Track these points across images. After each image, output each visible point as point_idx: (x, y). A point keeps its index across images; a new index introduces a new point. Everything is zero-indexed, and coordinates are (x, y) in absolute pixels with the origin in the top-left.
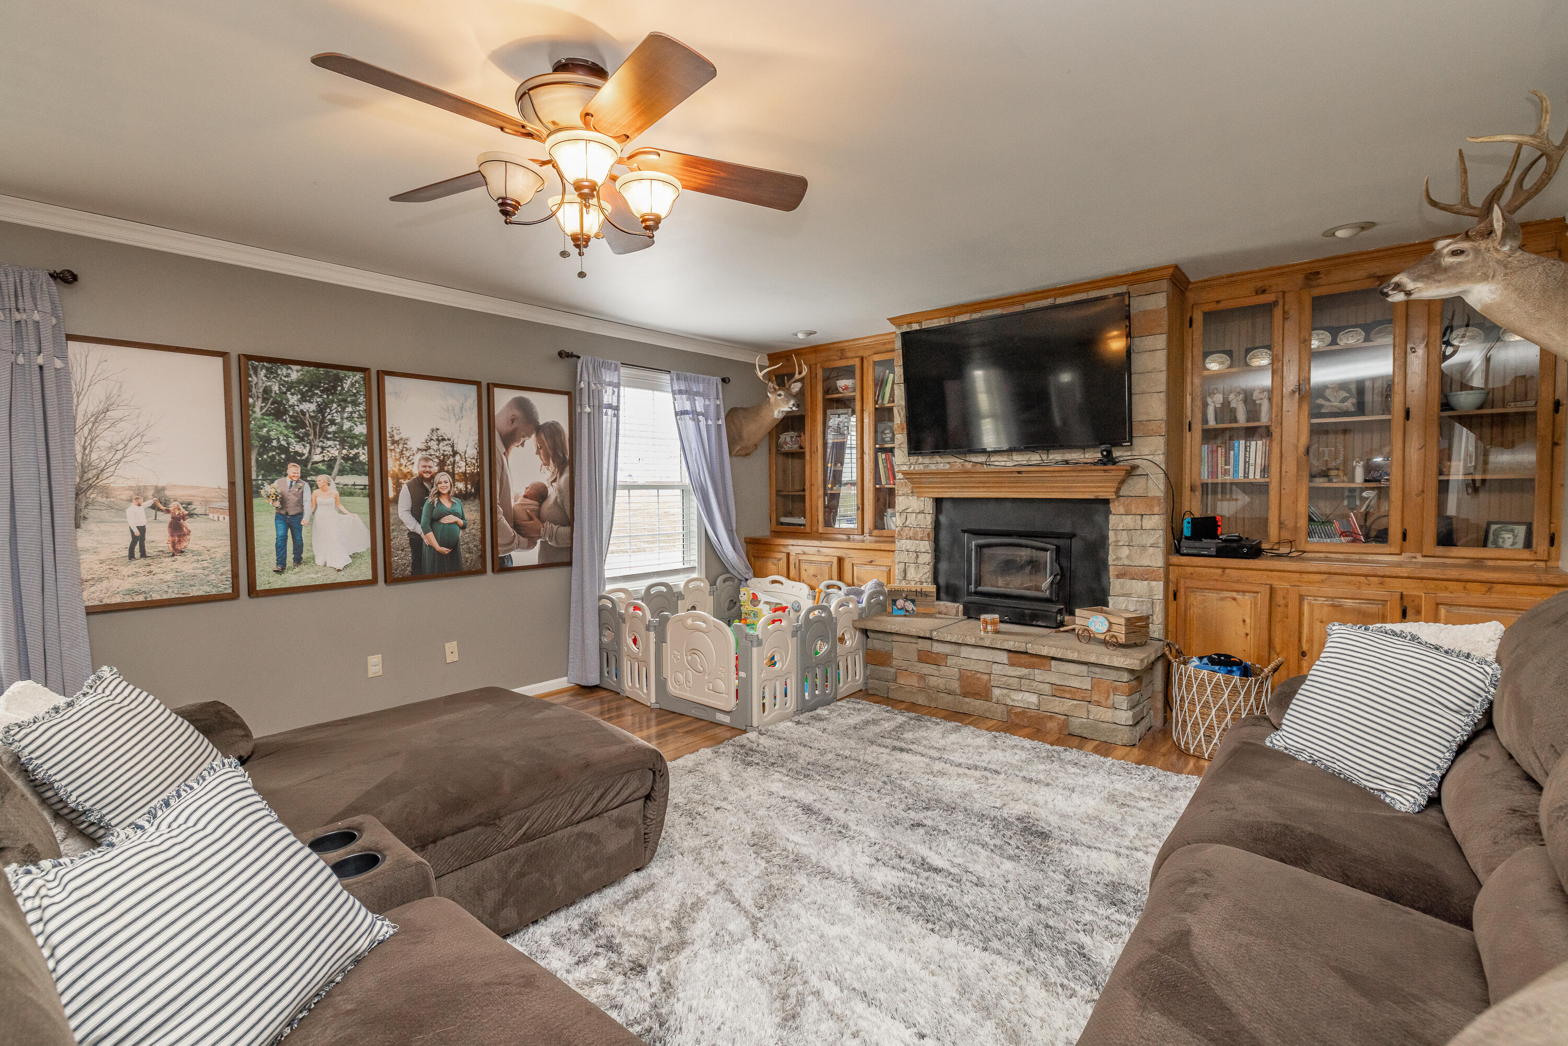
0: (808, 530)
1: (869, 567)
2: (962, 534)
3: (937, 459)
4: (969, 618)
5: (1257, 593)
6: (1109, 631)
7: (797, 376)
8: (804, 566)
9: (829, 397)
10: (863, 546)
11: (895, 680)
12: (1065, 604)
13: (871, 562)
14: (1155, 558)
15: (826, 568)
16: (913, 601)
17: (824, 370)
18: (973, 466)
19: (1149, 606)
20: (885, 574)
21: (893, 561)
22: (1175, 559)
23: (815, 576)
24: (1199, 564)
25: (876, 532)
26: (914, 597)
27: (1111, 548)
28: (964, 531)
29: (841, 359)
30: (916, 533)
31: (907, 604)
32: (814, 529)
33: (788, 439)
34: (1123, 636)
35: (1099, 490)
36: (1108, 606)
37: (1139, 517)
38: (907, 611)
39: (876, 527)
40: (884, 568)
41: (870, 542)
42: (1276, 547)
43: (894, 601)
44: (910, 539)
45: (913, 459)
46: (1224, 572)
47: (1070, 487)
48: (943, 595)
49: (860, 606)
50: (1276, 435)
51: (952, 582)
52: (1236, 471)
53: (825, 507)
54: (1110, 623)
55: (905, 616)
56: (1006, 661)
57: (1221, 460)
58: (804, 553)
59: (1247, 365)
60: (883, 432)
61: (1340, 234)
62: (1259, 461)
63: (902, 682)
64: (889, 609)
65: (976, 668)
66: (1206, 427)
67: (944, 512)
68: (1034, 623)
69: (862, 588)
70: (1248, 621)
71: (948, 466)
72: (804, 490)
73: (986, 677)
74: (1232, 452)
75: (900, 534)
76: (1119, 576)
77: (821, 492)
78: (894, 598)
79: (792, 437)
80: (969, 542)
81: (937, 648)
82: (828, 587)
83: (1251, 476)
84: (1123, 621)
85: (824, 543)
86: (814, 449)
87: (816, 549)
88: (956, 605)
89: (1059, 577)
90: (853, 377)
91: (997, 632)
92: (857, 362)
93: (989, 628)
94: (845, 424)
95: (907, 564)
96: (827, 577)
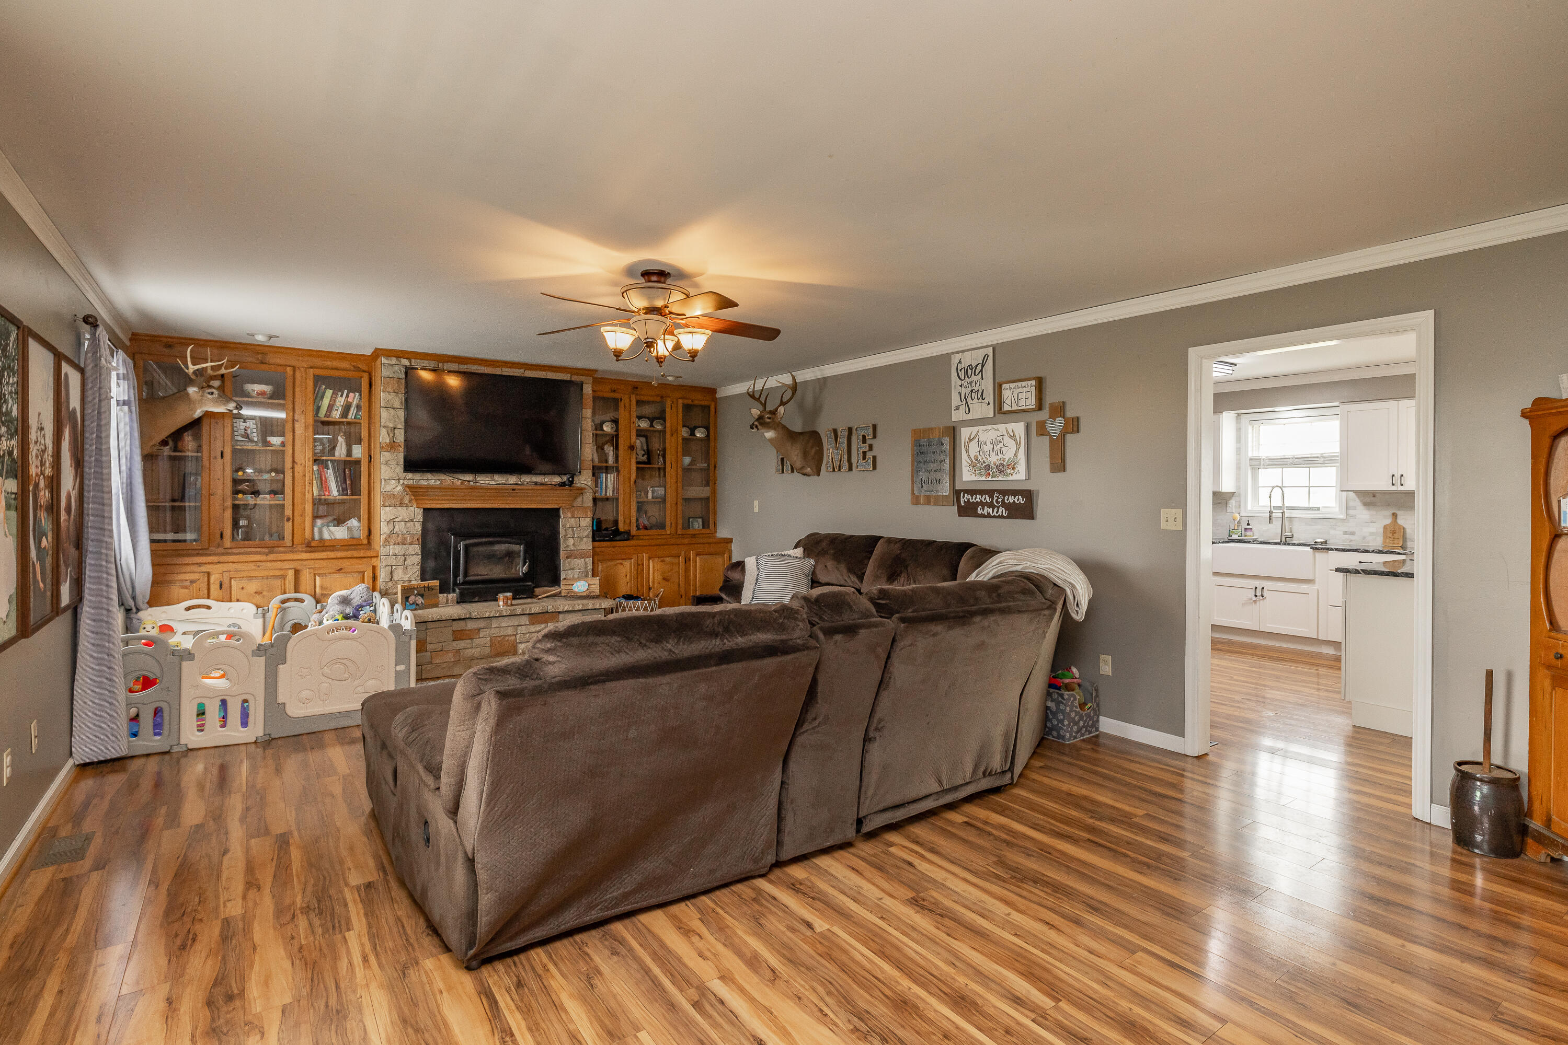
1: (337, 575)
2: (449, 537)
3: (429, 476)
5: (630, 560)
6: (588, 589)
11: (431, 663)
13: (341, 569)
14: (587, 545)
15: (276, 583)
18: (462, 483)
19: (585, 574)
20: (359, 580)
22: (597, 544)
23: (259, 593)
24: (607, 546)
28: (451, 535)
30: (404, 539)
31: (417, 599)
32: (215, 544)
35: (553, 503)
37: (577, 519)
38: (417, 605)
40: (357, 575)
44: (398, 544)
45: (410, 475)
46: (615, 549)
50: (622, 472)
54: (589, 585)
56: (528, 623)
59: (603, 430)
61: (669, 378)
62: (611, 486)
63: (437, 662)
65: (505, 633)
71: (438, 483)
73: (513, 638)
75: (386, 541)
76: (566, 559)
80: (456, 543)
81: (471, 625)
83: (608, 494)
86: (216, 454)
89: (532, 562)
92: (289, 371)
94: (255, 430)
95: (394, 567)
96: (279, 592)
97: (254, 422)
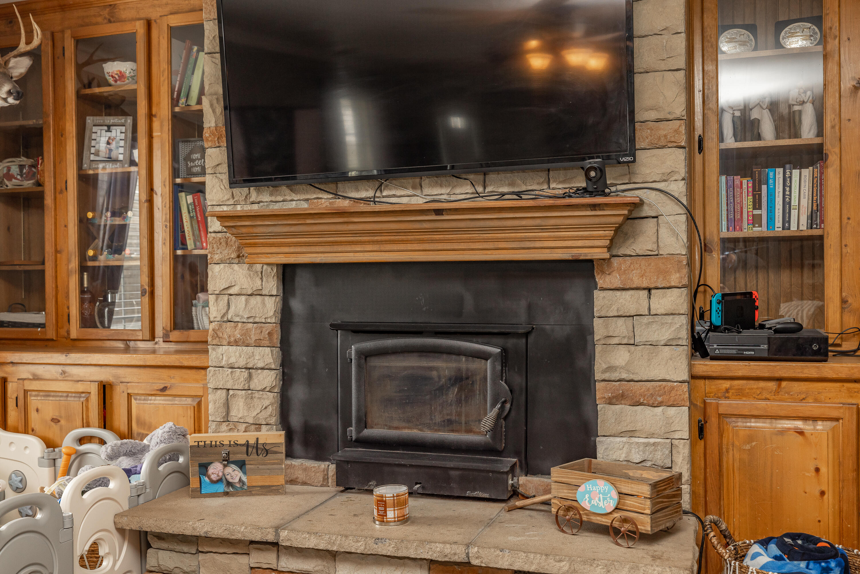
0: (51, 334)
1: (159, 400)
2: (333, 333)
3: (285, 192)
4: (347, 489)
5: (837, 420)
6: (617, 509)
7: (23, 47)
8: (34, 402)
9: (88, 91)
10: (151, 360)
12: (517, 454)
13: (164, 389)
14: (673, 365)
15: (76, 404)
16: (241, 465)
17: (78, 41)
18: (351, 204)
19: (667, 452)
20: (190, 413)
21: (205, 388)
22: (702, 366)
23: (56, 421)
24: (740, 374)
25: (175, 335)
26: (243, 457)
27: (598, 349)
28: (335, 327)
29: (110, 21)
30: (246, 333)
31: (229, 470)
32: (63, 332)
33: (15, 170)
34: (647, 519)
35: (580, 243)
36: (596, 458)
37: (646, 292)
38: (229, 484)
39: (176, 326)
40: (189, 401)
41: (167, 353)
42: (838, 341)
43: (204, 467)
44: (236, 343)
45: (240, 192)
46: (779, 386)
47: (530, 240)
48: (298, 447)
49: (136, 480)
50: (833, 159)
51: (314, 422)
52: (771, 219)
53: (82, 291)
54: (621, 495)
55: (226, 494)
57: (748, 201)
58: (36, 378)
59: (779, 45)
60: (188, 158)
62: (805, 202)
64: (194, 483)
66: (723, 146)
67: (298, 292)
68: (468, 494)
69: (145, 441)
70: (823, 470)
71: (305, 205)
72: (43, 263)
74: (764, 187)
75: (216, 335)
76: (610, 402)
77: (74, 264)
78: (204, 460)
79: (21, 167)
80: (346, 347)
82: (82, 440)
83: (794, 227)
84: (646, 490)
85: (75, 357)
86: (61, 185)
87: (59, 369)
88: (323, 465)
89: (508, 406)
90: (133, 59)
91: (404, 520)
92: (140, 28)
93: (390, 514)
94: (122, 143)
95: (231, 392)
96: (79, 422)
97: (123, 129)
